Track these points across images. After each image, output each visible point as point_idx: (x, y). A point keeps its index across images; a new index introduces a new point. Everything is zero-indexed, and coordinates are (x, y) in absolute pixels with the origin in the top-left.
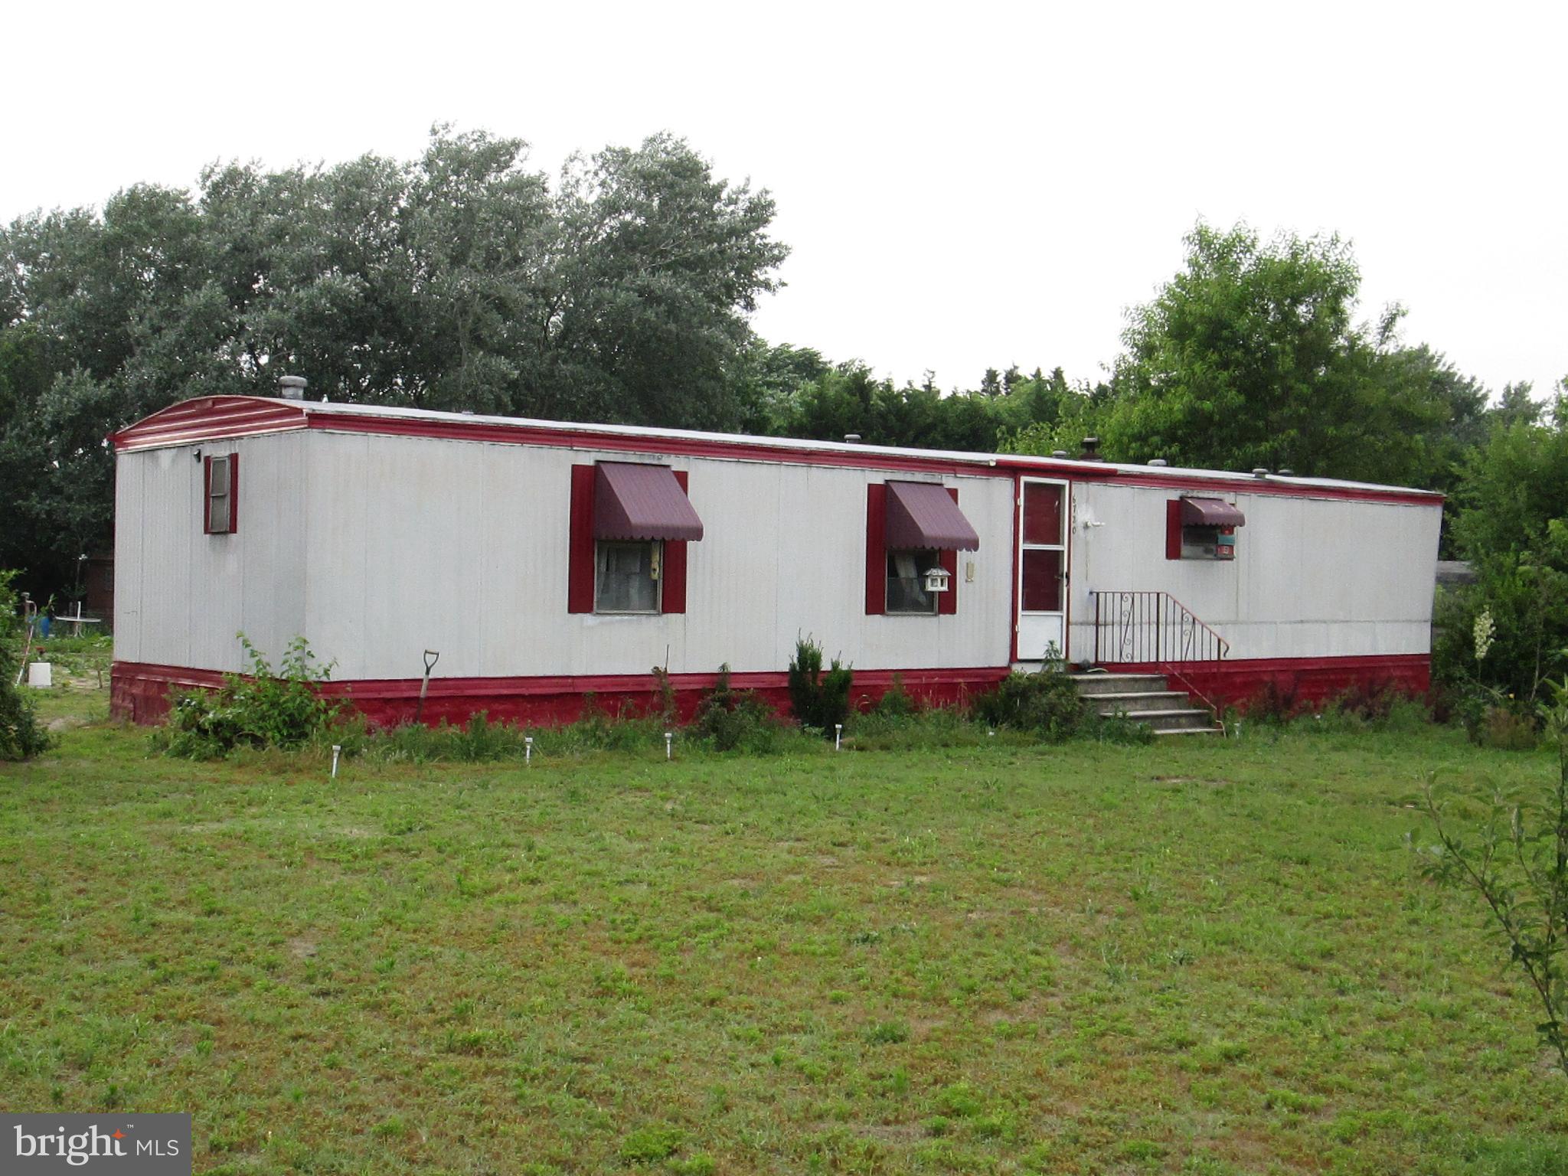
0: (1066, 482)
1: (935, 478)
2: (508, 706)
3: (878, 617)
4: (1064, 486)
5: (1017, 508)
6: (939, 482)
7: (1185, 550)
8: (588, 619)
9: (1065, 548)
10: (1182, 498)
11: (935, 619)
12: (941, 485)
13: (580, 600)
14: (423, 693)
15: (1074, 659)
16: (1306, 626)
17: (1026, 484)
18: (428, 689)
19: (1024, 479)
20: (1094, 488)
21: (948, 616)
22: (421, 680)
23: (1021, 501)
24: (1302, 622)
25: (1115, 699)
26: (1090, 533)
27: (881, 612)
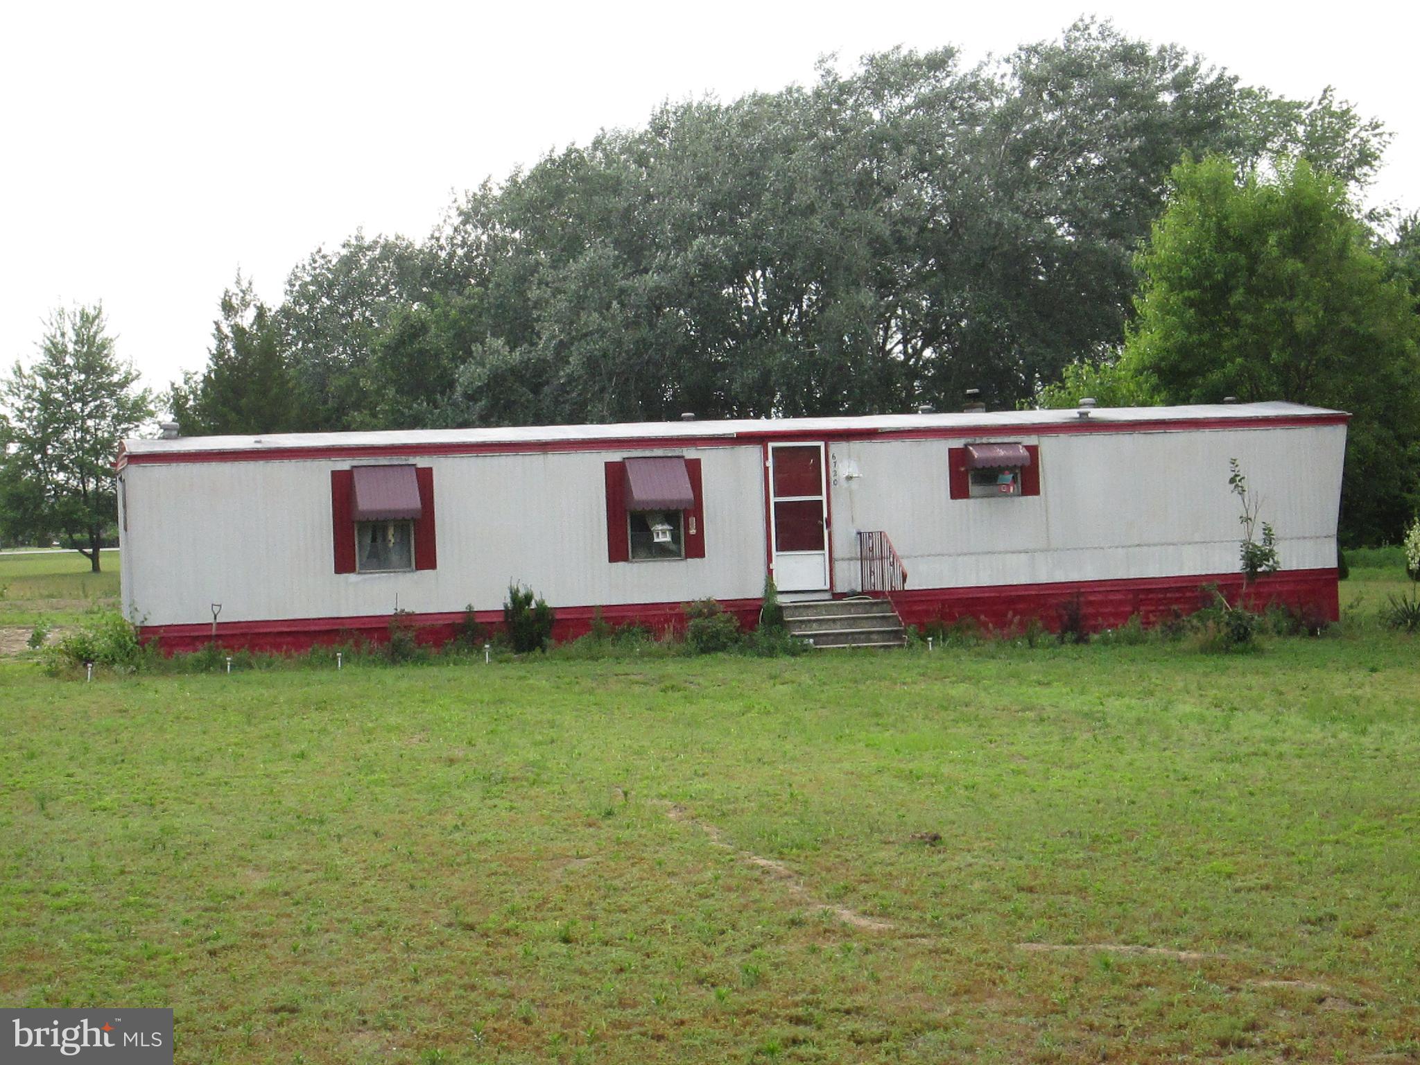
0: (822, 444)
1: (677, 452)
2: (289, 639)
3: (621, 564)
4: (818, 448)
5: (766, 469)
6: (680, 454)
7: (973, 489)
8: (352, 577)
9: (824, 498)
10: (966, 445)
11: (683, 564)
12: (683, 457)
13: (344, 563)
14: (214, 632)
15: (840, 589)
16: (1145, 549)
17: (774, 449)
18: (217, 629)
19: (771, 445)
20: (856, 446)
21: (698, 560)
22: (211, 624)
23: (770, 463)
24: (1138, 545)
25: (809, 621)
26: (854, 485)
27: (626, 559)
